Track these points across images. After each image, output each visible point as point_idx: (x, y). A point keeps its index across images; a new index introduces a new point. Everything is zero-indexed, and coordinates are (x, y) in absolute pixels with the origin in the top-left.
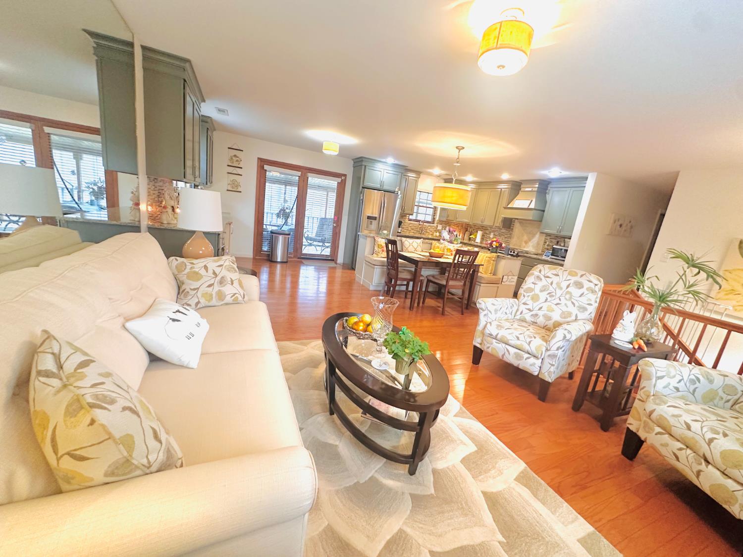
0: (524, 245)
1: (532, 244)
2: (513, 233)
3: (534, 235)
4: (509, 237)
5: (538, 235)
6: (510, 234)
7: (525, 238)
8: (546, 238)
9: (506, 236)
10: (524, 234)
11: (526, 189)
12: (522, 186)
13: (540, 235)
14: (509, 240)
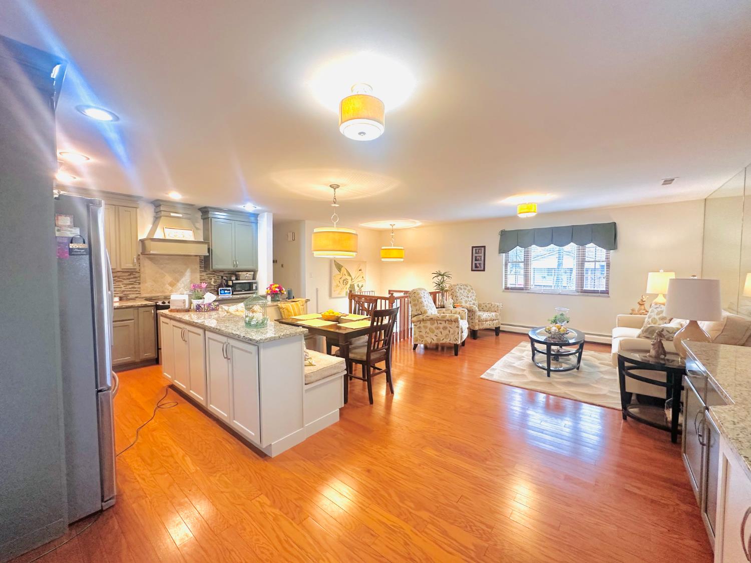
0: (170, 288)
1: (183, 285)
2: (142, 275)
3: (182, 274)
4: (135, 282)
5: (188, 274)
6: (135, 278)
7: (168, 278)
8: (202, 274)
9: (126, 282)
10: (166, 274)
11: (172, 214)
12: (162, 208)
13: (193, 272)
14: (136, 286)
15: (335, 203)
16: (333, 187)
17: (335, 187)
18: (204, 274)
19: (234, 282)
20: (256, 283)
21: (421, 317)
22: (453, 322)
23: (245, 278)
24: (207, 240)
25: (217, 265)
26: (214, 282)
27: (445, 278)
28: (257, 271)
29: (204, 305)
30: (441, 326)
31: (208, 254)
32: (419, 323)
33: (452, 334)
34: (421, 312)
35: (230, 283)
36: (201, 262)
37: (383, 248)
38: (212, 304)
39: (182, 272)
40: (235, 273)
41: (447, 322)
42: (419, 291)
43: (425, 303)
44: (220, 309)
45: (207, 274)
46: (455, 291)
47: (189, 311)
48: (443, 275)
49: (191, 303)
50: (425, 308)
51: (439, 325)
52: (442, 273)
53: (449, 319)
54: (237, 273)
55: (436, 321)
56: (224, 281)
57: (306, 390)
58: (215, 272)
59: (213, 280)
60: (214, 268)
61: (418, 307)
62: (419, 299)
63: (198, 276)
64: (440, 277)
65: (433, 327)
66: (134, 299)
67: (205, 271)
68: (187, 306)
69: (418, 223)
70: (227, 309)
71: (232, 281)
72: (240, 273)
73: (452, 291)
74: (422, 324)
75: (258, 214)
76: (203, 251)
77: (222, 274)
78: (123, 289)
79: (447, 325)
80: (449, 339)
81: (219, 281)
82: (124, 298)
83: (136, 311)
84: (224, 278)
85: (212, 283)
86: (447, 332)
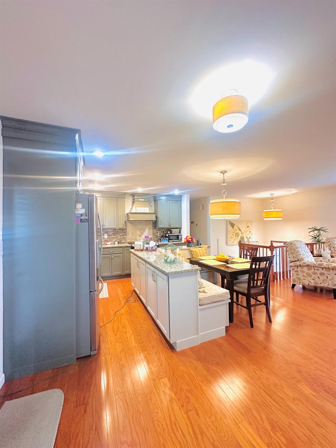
0: (139, 237)
2: (127, 231)
3: (144, 230)
4: (124, 234)
5: (147, 230)
6: (124, 232)
7: (138, 233)
8: (154, 230)
9: (121, 234)
10: (137, 230)
11: (140, 200)
12: (135, 197)
13: (149, 229)
14: (125, 237)
15: (224, 183)
16: (222, 173)
17: (223, 172)
18: (155, 230)
19: (169, 234)
20: (181, 235)
21: (298, 263)
22: (331, 270)
23: (175, 232)
24: (155, 213)
25: (160, 225)
26: (159, 235)
27: (322, 232)
28: (181, 228)
29: (150, 248)
30: (318, 272)
31: (156, 220)
32: (296, 267)
33: (330, 280)
34: (298, 259)
35: (167, 235)
36: (153, 224)
37: (265, 211)
38: (154, 247)
39: (144, 229)
40: (170, 230)
41: (324, 269)
42: (296, 243)
43: (302, 253)
44: (157, 250)
45: (156, 230)
46: (333, 243)
47: (143, 251)
48: (319, 230)
49: (144, 246)
50: (302, 256)
51: (316, 271)
52: (319, 229)
53: (327, 266)
54: (171, 230)
55: (313, 268)
56: (164, 234)
57: (200, 309)
58: (160, 229)
59: (159, 233)
60: (159, 227)
61: (294, 255)
62: (296, 249)
63: (151, 231)
64: (316, 232)
65: (310, 272)
66: (123, 243)
67: (155, 229)
68: (142, 248)
69: (294, 191)
70: (161, 251)
71: (168, 234)
72: (172, 230)
73: (330, 243)
74: (299, 269)
75: (182, 196)
76: (153, 218)
77: (163, 230)
78: (120, 238)
79: (324, 271)
80: (327, 284)
81: (162, 234)
82: (120, 242)
83: (123, 249)
84: (164, 232)
85: (158, 235)
86: (324, 277)
